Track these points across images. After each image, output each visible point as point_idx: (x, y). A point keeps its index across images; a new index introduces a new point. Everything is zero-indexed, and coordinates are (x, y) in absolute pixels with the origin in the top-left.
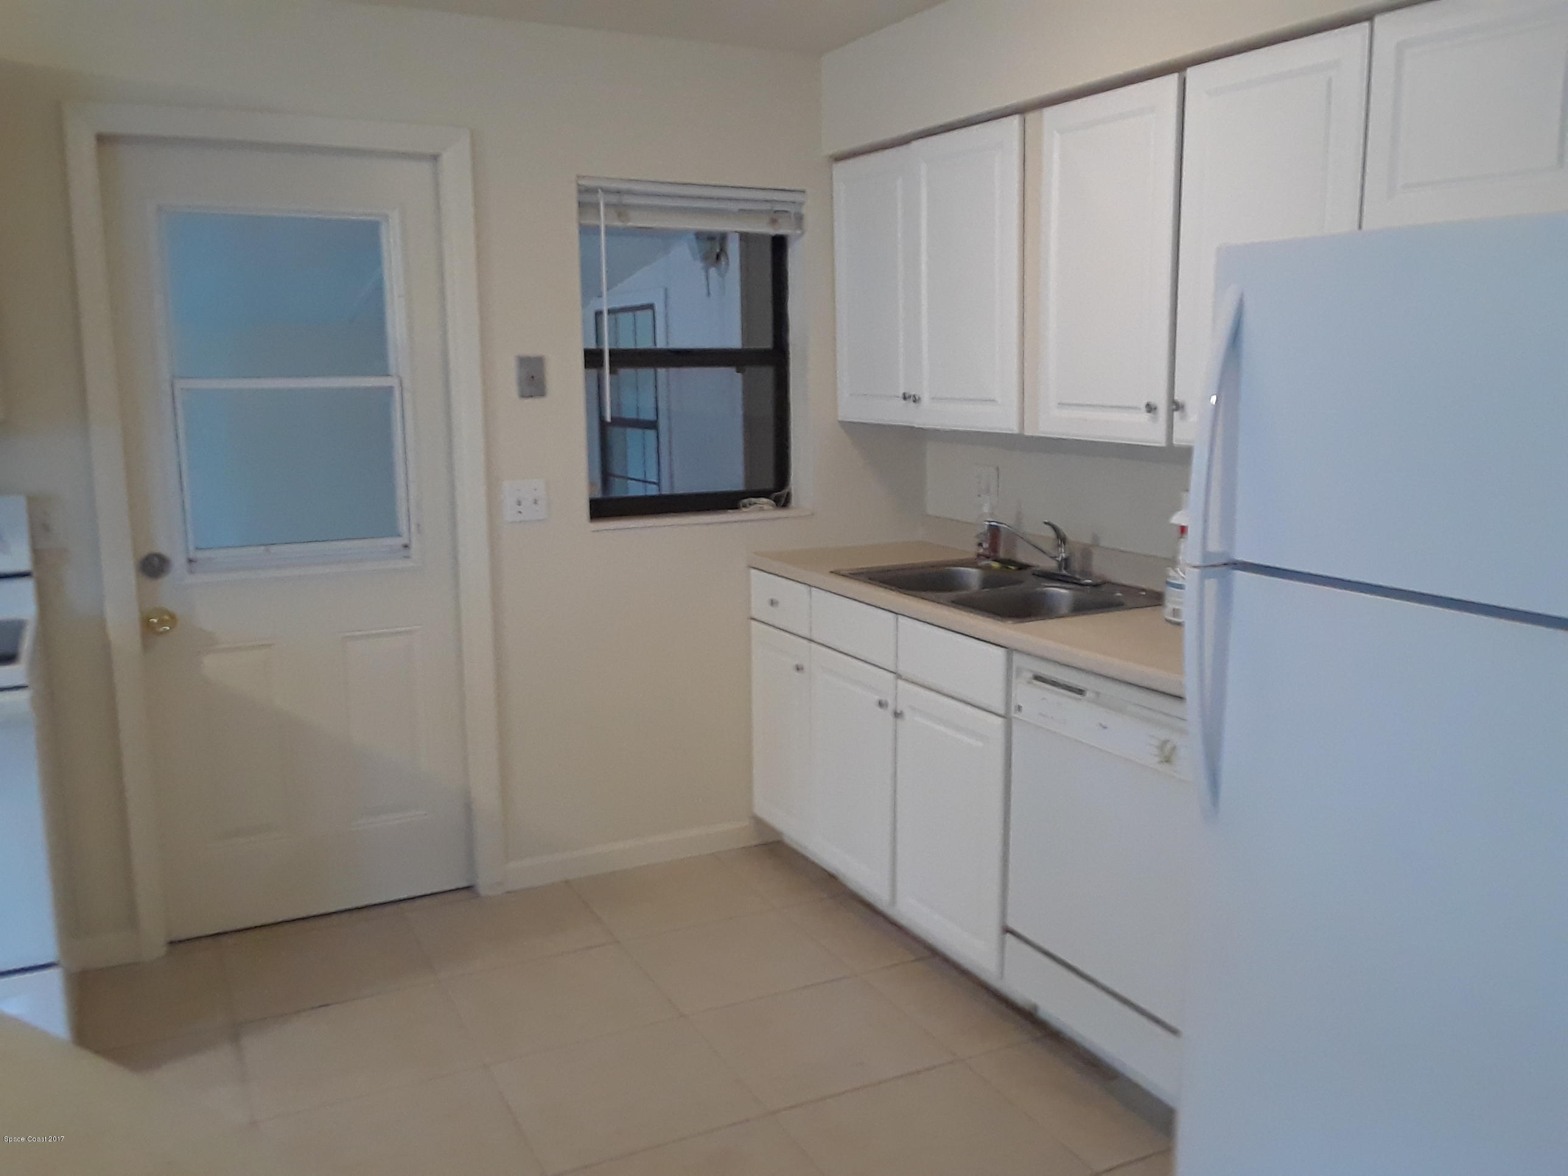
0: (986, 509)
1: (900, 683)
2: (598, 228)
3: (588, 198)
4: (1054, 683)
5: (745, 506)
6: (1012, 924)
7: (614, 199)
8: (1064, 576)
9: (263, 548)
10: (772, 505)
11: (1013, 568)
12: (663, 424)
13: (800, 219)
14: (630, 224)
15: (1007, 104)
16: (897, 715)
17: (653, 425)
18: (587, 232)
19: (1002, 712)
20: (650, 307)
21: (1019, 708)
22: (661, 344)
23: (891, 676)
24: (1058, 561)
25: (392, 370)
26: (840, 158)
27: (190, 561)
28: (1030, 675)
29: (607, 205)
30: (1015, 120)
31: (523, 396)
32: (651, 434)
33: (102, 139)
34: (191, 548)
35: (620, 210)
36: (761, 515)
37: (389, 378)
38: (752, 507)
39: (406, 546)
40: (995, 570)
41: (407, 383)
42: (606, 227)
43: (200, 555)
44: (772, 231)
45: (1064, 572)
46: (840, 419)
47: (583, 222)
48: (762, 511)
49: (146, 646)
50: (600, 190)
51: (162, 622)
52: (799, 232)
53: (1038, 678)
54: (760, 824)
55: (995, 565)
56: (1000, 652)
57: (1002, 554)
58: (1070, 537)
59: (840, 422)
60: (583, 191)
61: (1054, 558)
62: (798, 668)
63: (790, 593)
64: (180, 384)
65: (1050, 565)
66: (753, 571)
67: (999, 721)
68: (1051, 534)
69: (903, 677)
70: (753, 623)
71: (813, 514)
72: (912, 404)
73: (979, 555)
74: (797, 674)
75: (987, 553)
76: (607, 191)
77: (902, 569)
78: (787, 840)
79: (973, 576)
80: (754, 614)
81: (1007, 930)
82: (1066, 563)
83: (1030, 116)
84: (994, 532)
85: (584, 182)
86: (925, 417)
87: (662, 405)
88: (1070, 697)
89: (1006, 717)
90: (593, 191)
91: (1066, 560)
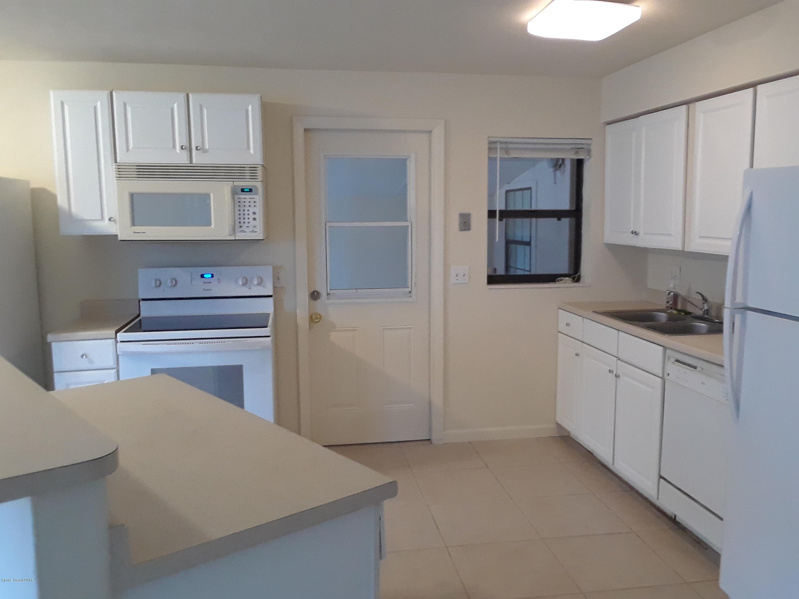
0: (671, 285)
1: (619, 362)
2: (496, 158)
3: (493, 146)
4: (684, 364)
5: (558, 281)
6: (663, 474)
7: (504, 146)
8: (706, 318)
9: (355, 290)
10: (571, 281)
11: (683, 314)
12: (533, 243)
13: (589, 152)
14: (510, 156)
15: (681, 100)
16: (617, 376)
17: (528, 244)
18: (492, 160)
19: (661, 376)
20: (530, 189)
21: (668, 374)
22: (534, 208)
23: (616, 358)
24: (703, 311)
25: (409, 219)
26: (609, 123)
27: (328, 294)
28: (674, 360)
29: (501, 148)
30: (685, 106)
31: (461, 230)
32: (527, 248)
33: (306, 130)
34: (328, 289)
35: (507, 151)
36: (565, 285)
37: (407, 222)
38: (562, 281)
39: (410, 292)
40: (674, 314)
41: (414, 225)
42: (500, 158)
43: (332, 292)
44: (576, 157)
45: (706, 316)
46: (605, 242)
47: (490, 156)
48: (566, 284)
49: (310, 327)
50: (498, 142)
51: (317, 318)
52: (588, 157)
53: (677, 361)
54: (559, 426)
55: (675, 312)
56: (661, 348)
57: (679, 307)
58: (710, 299)
59: (605, 244)
60: (491, 143)
61: (702, 309)
62: (577, 355)
63: (575, 320)
64: (328, 224)
65: (700, 313)
66: (560, 310)
67: (660, 379)
68: (701, 298)
69: (621, 359)
70: (560, 334)
71: (590, 286)
72: (635, 236)
73: (667, 307)
74: (577, 357)
75: (671, 306)
76: (501, 143)
77: (627, 312)
78: (572, 436)
79: (663, 317)
80: (560, 330)
81: (661, 477)
82: (707, 312)
83: (691, 105)
84: (676, 297)
85: (491, 139)
86: (642, 242)
87: (533, 235)
88: (690, 369)
89: (663, 378)
90: (495, 142)
91: (707, 310)
